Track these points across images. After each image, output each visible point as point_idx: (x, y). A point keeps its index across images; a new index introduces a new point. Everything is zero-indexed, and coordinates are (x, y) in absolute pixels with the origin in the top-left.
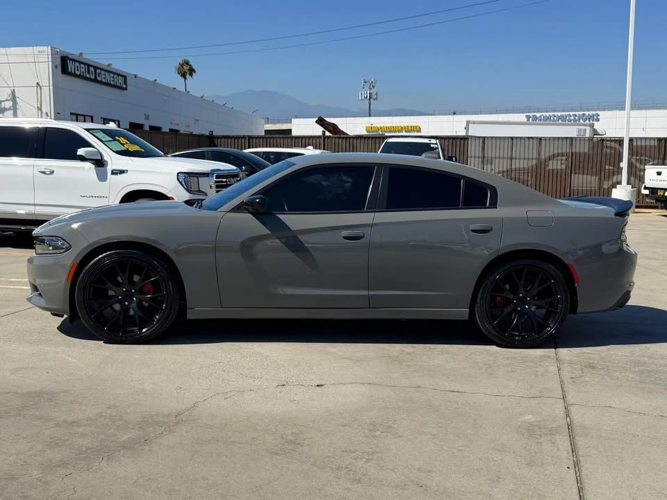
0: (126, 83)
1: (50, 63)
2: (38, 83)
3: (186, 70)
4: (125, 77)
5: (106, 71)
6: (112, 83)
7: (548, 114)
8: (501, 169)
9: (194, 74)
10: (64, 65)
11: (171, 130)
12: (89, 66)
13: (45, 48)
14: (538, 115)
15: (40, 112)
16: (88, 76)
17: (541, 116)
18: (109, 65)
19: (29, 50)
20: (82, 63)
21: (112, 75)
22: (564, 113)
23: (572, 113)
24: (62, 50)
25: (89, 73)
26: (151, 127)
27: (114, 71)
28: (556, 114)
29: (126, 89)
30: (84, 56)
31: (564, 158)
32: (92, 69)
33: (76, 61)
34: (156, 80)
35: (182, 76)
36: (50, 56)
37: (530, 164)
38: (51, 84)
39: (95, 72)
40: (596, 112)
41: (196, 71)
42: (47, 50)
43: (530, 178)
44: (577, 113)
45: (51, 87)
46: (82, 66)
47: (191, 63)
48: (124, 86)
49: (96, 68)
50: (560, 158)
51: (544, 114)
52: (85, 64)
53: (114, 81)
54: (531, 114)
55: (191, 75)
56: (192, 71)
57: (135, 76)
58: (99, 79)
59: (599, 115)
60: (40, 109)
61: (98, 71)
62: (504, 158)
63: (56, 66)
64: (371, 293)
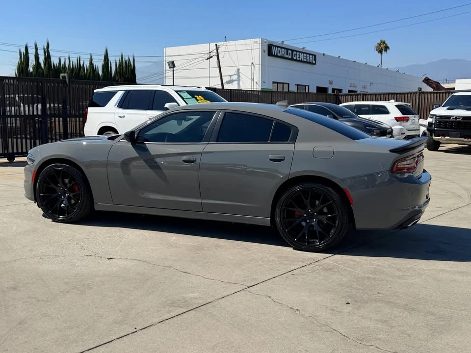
0: (315, 60)
1: (260, 49)
2: (252, 63)
3: (382, 48)
4: (315, 56)
5: (300, 52)
6: (305, 60)
9: (388, 51)
10: (270, 50)
11: (350, 91)
12: (288, 49)
13: (257, 40)
15: (253, 82)
16: (286, 56)
18: (303, 48)
19: (248, 41)
20: (283, 48)
21: (305, 55)
24: (269, 40)
25: (287, 54)
26: (333, 90)
27: (308, 52)
29: (315, 64)
30: (285, 43)
32: (290, 52)
33: (278, 47)
34: (339, 56)
35: (379, 52)
36: (260, 44)
38: (260, 63)
39: (292, 53)
41: (390, 48)
42: (259, 40)
45: (260, 65)
46: (283, 50)
47: (386, 43)
48: (314, 62)
49: (293, 51)
52: (285, 48)
53: (306, 59)
55: (386, 50)
56: (387, 48)
57: (324, 55)
58: (295, 58)
60: (253, 80)
61: (295, 53)
63: (264, 51)
64: (203, 201)
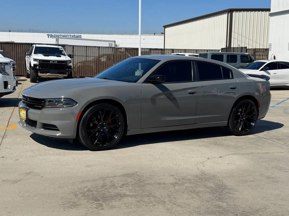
7: (58, 34)
8: (80, 61)
14: (53, 34)
17: (54, 35)
22: (65, 34)
23: (69, 34)
28: (61, 34)
31: (106, 56)
37: (91, 59)
40: (80, 34)
43: (93, 66)
44: (71, 34)
50: (104, 56)
51: (56, 34)
54: (50, 34)
59: (81, 36)
62: (83, 56)
